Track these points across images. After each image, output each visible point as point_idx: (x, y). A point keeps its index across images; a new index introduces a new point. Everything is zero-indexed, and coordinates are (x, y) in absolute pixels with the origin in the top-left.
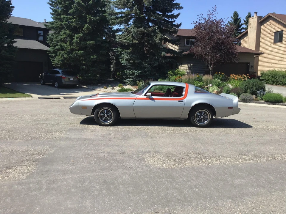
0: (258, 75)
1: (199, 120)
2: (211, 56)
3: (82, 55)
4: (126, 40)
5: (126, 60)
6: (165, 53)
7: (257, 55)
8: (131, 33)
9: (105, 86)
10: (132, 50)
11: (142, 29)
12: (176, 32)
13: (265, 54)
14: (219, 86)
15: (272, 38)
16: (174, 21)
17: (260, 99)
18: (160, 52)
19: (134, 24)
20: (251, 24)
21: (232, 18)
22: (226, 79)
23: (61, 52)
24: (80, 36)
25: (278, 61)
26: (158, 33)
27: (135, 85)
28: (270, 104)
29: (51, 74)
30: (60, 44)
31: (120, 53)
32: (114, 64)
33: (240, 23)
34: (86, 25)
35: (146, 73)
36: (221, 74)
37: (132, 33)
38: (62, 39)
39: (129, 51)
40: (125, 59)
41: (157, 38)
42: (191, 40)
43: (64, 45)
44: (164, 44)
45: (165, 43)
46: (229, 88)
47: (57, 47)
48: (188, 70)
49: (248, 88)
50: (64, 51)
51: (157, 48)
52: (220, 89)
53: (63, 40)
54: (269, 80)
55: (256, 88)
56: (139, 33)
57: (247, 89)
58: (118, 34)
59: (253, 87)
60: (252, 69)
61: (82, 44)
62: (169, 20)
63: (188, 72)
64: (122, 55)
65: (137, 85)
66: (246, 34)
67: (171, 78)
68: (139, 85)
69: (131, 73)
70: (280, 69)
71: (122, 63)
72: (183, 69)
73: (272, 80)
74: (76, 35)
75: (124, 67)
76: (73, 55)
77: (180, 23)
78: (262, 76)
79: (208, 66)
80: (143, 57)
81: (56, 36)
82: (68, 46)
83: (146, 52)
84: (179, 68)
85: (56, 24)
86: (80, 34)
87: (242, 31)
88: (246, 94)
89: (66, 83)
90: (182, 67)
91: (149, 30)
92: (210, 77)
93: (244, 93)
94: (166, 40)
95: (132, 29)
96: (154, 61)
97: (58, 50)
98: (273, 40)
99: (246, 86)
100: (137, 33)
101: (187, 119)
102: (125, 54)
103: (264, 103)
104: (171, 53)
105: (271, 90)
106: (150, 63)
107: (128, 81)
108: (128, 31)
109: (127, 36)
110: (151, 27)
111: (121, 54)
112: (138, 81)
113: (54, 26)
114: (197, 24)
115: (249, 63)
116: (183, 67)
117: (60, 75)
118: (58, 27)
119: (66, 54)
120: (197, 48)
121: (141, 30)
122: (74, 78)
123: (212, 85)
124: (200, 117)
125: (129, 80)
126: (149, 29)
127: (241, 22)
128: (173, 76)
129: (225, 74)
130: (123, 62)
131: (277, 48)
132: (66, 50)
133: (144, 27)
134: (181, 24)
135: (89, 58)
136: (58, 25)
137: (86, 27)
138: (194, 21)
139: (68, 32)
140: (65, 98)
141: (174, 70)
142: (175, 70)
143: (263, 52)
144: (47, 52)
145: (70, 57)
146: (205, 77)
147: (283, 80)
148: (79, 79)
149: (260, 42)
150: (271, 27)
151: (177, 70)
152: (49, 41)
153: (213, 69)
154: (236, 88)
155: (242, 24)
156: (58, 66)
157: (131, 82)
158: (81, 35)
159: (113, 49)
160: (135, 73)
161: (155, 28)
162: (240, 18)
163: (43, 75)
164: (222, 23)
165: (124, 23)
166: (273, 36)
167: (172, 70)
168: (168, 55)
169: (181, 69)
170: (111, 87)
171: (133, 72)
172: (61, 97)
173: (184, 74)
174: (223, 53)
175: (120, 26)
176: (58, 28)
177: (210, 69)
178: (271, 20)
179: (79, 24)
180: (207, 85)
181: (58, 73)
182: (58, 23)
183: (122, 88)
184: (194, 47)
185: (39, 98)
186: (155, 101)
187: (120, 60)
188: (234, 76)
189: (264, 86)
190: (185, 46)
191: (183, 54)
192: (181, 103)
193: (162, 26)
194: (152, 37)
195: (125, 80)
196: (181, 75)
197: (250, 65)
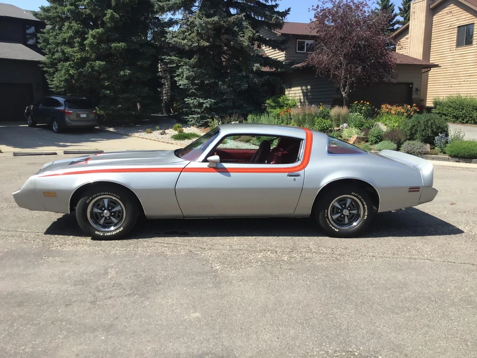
0: (427, 105)
1: (337, 219)
2: (346, 70)
3: (104, 70)
4: (186, 40)
5: (187, 78)
6: (260, 65)
7: (426, 70)
8: (194, 27)
9: (149, 128)
10: (199, 58)
11: (216, 18)
12: (280, 25)
13: (440, 67)
14: (360, 126)
15: (452, 37)
16: (276, 6)
17: (441, 152)
18: (250, 64)
19: (200, 10)
20: (414, 12)
21: (378, 3)
22: (373, 114)
23: (65, 63)
24: (98, 32)
25: (463, 80)
26: (247, 28)
27: (206, 125)
28: (459, 162)
29: (45, 107)
30: (61, 49)
31: (175, 65)
32: (169, 87)
33: (392, 12)
34: (109, 11)
35: (225, 104)
36: (363, 104)
37: (196, 28)
38: (65, 39)
39: (193, 61)
40: (184, 77)
41: (244, 36)
42: (307, 42)
43: (68, 50)
44: (259, 49)
45: (259, 46)
46: (380, 131)
47: (56, 56)
48: (302, 98)
49: (416, 131)
50: (68, 63)
51: (244, 56)
52: (363, 133)
53: (67, 41)
54: (448, 113)
55: (432, 130)
56: (209, 26)
57: (415, 133)
58: (171, 29)
59: (425, 129)
60: (417, 94)
61: (103, 48)
62: (267, 4)
63: (302, 100)
64: (180, 70)
65: (209, 126)
66: (406, 31)
67: (272, 112)
68: (212, 126)
69: (196, 103)
70: (469, 95)
71: (180, 85)
72: (293, 95)
73: (455, 114)
74: (91, 32)
75: (184, 93)
76: (87, 68)
77: (287, 9)
78: (435, 108)
79: (338, 89)
80: (220, 73)
81: (55, 33)
82: (76, 53)
83: (224, 63)
84: (286, 93)
85: (54, 11)
86: (98, 30)
87: (395, 27)
88: (414, 142)
89: (74, 124)
90: (290, 92)
91: (229, 22)
92: (344, 110)
93: (409, 140)
94: (262, 41)
95: (197, 19)
96: (239, 81)
97: (60, 60)
98: (455, 42)
99: (414, 126)
100: (207, 27)
101: (308, 217)
102: (185, 67)
103: (448, 160)
104: (271, 66)
105: (461, 135)
106: (231, 84)
107: (191, 119)
108: (189, 23)
109: (187, 34)
110: (234, 15)
111: (178, 67)
112: (210, 118)
113: (50, 14)
114: (319, 10)
115: (412, 84)
116: (294, 92)
117: (62, 108)
118: (59, 16)
119: (72, 67)
120: (320, 55)
121: (213, 21)
122: (87, 113)
123: (348, 125)
124: (342, 211)
125: (194, 116)
126: (229, 19)
127: (394, 10)
128: (275, 108)
129: (372, 104)
130: (182, 82)
131: (462, 55)
132: (73, 61)
133: (220, 15)
134: (289, 10)
135: (117, 74)
136: (58, 13)
137: (108, 16)
138: (313, 6)
139: (75, 25)
140: (66, 153)
141: (277, 97)
142: (279, 97)
143: (436, 63)
144: (41, 66)
145: (80, 73)
146: (335, 111)
147: (475, 114)
148: (99, 116)
149: (432, 45)
150: (451, 18)
151: (282, 98)
152: (42, 44)
153: (349, 95)
154: (393, 131)
155: (396, 15)
156: (61, 92)
157: (198, 120)
158: (100, 30)
159: (163, 57)
160: (204, 103)
161: (240, 16)
162: (392, 4)
163: (32, 108)
164: (366, 9)
165: (182, 8)
166: (456, 34)
167: (274, 97)
168: (266, 69)
169: (290, 95)
170: (160, 129)
171: (201, 101)
172: (59, 150)
173: (295, 105)
174: (368, 65)
175: (173, 14)
176: (58, 19)
177: (344, 95)
178: (452, 5)
179: (96, 9)
180: (338, 126)
181: (58, 104)
182: (58, 10)
183: (181, 132)
184: (313, 55)
185: (15, 154)
186: (230, 176)
187: (176, 79)
188: (389, 107)
189: (447, 127)
190: (296, 52)
191: (293, 67)
192: (295, 180)
193: (254, 15)
194: (235, 34)
195: (186, 117)
196: (290, 106)
197: (415, 87)
